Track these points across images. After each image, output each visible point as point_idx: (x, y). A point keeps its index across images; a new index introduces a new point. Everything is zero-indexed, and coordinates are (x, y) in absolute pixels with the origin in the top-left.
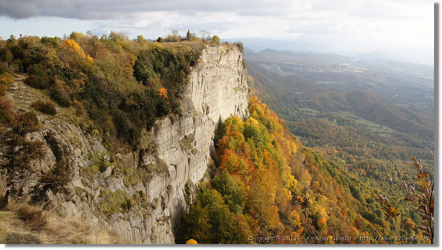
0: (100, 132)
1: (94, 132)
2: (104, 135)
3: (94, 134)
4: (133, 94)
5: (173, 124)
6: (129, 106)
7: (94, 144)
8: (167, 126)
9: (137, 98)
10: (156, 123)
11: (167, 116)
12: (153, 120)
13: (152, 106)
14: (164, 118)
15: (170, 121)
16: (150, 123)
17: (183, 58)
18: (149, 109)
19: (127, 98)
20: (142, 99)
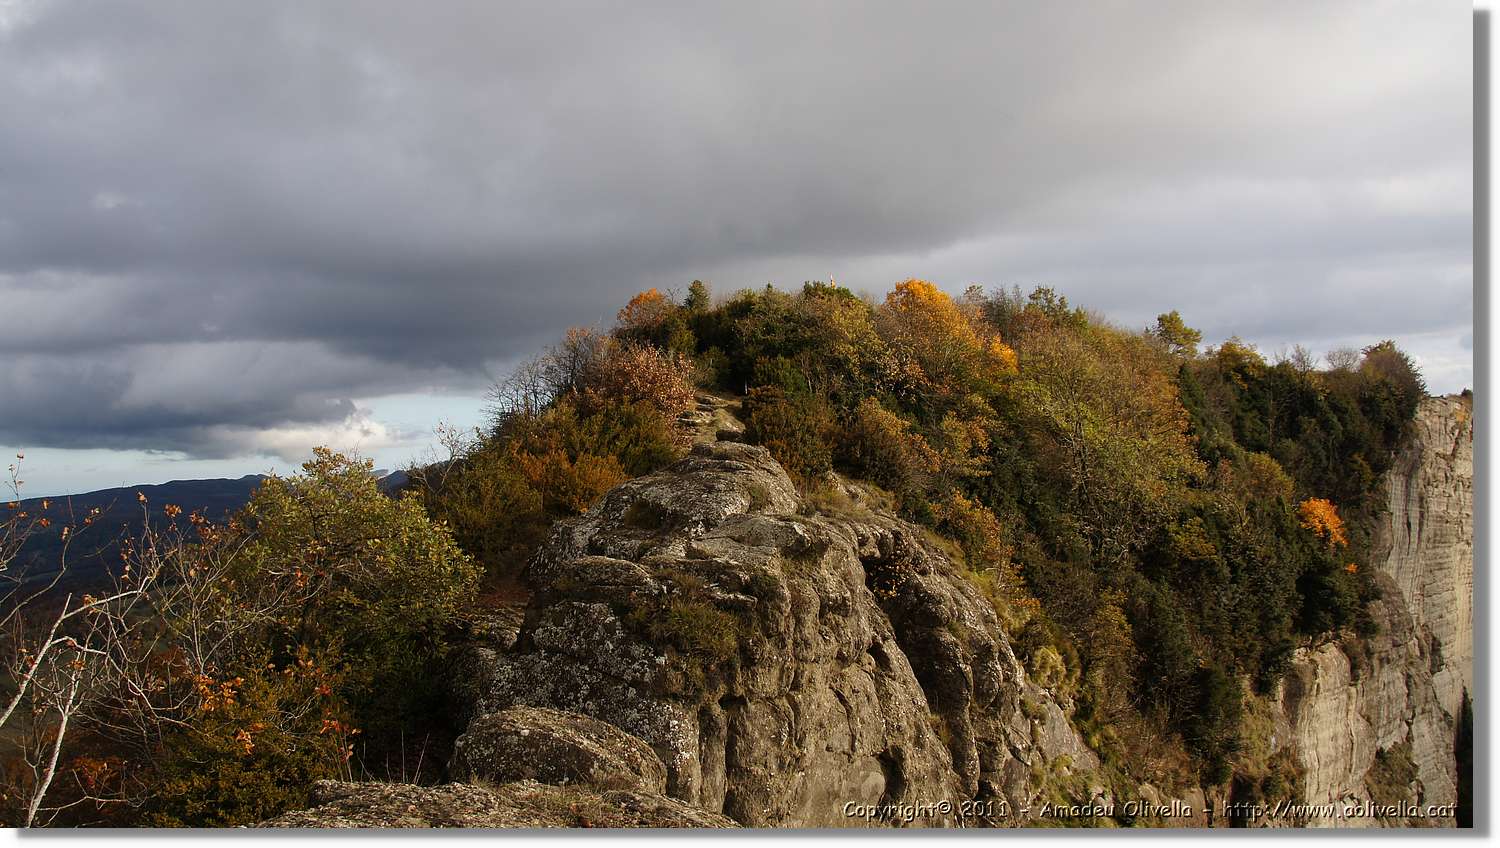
0: (1066, 661)
1: (1043, 658)
2: (1082, 681)
3: (1043, 666)
4: (1199, 512)
5: (1355, 678)
6: (1185, 561)
7: (1042, 718)
8: (1335, 683)
9: (1215, 531)
10: (1295, 661)
11: (1337, 637)
12: (1287, 641)
13: (1282, 574)
14: (1327, 640)
15: (1345, 664)
16: (1273, 655)
17: (1355, 405)
18: (1269, 585)
19: (1172, 527)
20: (1239, 538)
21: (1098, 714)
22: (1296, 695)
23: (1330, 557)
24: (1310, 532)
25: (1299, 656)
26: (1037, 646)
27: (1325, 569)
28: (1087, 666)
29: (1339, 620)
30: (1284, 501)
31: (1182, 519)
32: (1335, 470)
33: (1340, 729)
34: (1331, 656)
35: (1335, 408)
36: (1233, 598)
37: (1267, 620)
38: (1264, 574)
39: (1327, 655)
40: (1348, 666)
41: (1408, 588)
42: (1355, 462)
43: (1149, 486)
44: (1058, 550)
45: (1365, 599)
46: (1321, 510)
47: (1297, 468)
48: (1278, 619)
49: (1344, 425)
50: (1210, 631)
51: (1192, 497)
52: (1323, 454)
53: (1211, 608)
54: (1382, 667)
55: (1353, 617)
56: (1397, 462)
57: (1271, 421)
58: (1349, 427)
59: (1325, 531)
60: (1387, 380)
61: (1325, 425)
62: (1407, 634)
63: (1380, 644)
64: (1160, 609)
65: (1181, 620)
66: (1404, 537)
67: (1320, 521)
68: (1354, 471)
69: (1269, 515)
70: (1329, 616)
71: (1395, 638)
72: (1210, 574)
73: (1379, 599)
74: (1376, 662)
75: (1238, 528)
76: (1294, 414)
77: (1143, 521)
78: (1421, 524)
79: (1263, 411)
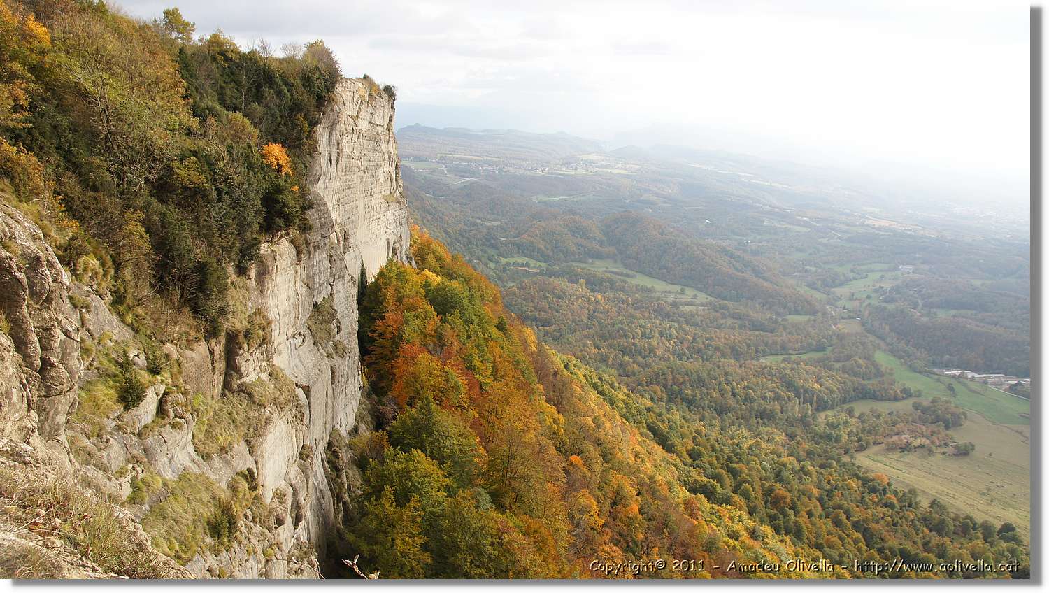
0: (103, 264)
1: (84, 264)
2: (116, 278)
3: (85, 270)
4: (195, 154)
5: (299, 259)
6: (186, 188)
7: (88, 308)
8: (287, 264)
9: (206, 167)
10: (262, 252)
11: (288, 234)
12: (256, 239)
13: (252, 195)
14: (281, 237)
15: (293, 251)
16: (248, 248)
17: (298, 81)
18: (244, 202)
19: (176, 164)
20: (222, 171)
21: (129, 300)
22: (262, 274)
23: (282, 182)
24: (269, 166)
25: (264, 249)
26: (79, 255)
27: (279, 191)
28: (118, 265)
29: (288, 223)
30: (253, 145)
31: (182, 158)
32: (285, 124)
33: (292, 292)
34: (284, 248)
35: (286, 83)
36: (220, 212)
37: (242, 226)
38: (239, 195)
39: (282, 246)
40: (295, 253)
41: (330, 201)
42: (298, 119)
43: (159, 137)
44: (90, 184)
45: (304, 209)
46: (276, 152)
47: (261, 123)
48: (249, 225)
49: (292, 95)
50: (205, 235)
51: (189, 143)
52: (278, 113)
53: (205, 220)
54: (315, 251)
55: (297, 221)
56: (324, 120)
57: (244, 91)
58: (295, 96)
59: (279, 165)
60: (319, 66)
61: (279, 94)
62: (330, 230)
63: (314, 237)
64: (170, 222)
65: (184, 230)
66: (328, 168)
67: (275, 159)
68: (297, 125)
69: (242, 155)
70: (282, 220)
71: (323, 233)
72: (204, 196)
73: (313, 208)
74: (311, 249)
75: (221, 164)
76: (259, 86)
77: (154, 160)
78: (338, 160)
79: (238, 83)
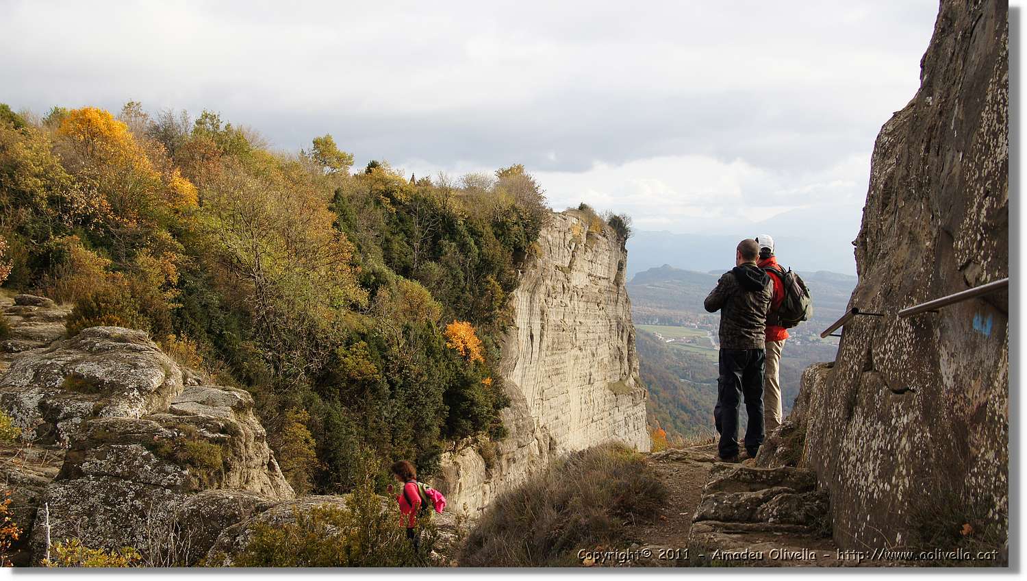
4: (363, 337)
5: (489, 476)
6: (352, 381)
8: (473, 481)
9: (377, 353)
10: (442, 464)
11: (476, 441)
12: (436, 447)
13: (432, 389)
14: (467, 445)
15: (482, 465)
17: (488, 229)
18: (422, 399)
19: (341, 350)
20: (396, 358)
23: (470, 373)
24: (453, 351)
25: (445, 460)
27: (467, 383)
29: (477, 425)
30: (434, 324)
31: (349, 343)
32: (471, 289)
34: (470, 459)
35: (473, 232)
36: (392, 412)
37: (420, 428)
38: (417, 390)
39: (467, 457)
40: (484, 466)
41: (529, 393)
42: (488, 282)
43: (321, 315)
44: (244, 375)
45: (497, 407)
46: (463, 332)
47: (439, 288)
48: (428, 428)
49: (480, 248)
50: (373, 441)
51: (354, 321)
52: (461, 275)
53: (375, 422)
54: (509, 467)
55: (488, 424)
56: (523, 281)
57: (417, 245)
58: (485, 250)
59: (467, 350)
60: (516, 205)
61: (463, 247)
62: (530, 436)
63: (508, 446)
64: (335, 424)
65: (352, 433)
66: (528, 348)
67: (462, 342)
68: (487, 290)
69: (421, 337)
70: (470, 423)
71: (520, 440)
72: (374, 390)
73: (508, 406)
74: (504, 463)
75: (395, 349)
76: (436, 238)
77: (317, 346)
78: (542, 335)
79: (409, 235)
